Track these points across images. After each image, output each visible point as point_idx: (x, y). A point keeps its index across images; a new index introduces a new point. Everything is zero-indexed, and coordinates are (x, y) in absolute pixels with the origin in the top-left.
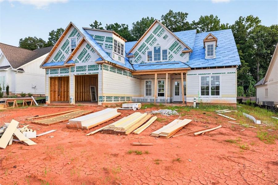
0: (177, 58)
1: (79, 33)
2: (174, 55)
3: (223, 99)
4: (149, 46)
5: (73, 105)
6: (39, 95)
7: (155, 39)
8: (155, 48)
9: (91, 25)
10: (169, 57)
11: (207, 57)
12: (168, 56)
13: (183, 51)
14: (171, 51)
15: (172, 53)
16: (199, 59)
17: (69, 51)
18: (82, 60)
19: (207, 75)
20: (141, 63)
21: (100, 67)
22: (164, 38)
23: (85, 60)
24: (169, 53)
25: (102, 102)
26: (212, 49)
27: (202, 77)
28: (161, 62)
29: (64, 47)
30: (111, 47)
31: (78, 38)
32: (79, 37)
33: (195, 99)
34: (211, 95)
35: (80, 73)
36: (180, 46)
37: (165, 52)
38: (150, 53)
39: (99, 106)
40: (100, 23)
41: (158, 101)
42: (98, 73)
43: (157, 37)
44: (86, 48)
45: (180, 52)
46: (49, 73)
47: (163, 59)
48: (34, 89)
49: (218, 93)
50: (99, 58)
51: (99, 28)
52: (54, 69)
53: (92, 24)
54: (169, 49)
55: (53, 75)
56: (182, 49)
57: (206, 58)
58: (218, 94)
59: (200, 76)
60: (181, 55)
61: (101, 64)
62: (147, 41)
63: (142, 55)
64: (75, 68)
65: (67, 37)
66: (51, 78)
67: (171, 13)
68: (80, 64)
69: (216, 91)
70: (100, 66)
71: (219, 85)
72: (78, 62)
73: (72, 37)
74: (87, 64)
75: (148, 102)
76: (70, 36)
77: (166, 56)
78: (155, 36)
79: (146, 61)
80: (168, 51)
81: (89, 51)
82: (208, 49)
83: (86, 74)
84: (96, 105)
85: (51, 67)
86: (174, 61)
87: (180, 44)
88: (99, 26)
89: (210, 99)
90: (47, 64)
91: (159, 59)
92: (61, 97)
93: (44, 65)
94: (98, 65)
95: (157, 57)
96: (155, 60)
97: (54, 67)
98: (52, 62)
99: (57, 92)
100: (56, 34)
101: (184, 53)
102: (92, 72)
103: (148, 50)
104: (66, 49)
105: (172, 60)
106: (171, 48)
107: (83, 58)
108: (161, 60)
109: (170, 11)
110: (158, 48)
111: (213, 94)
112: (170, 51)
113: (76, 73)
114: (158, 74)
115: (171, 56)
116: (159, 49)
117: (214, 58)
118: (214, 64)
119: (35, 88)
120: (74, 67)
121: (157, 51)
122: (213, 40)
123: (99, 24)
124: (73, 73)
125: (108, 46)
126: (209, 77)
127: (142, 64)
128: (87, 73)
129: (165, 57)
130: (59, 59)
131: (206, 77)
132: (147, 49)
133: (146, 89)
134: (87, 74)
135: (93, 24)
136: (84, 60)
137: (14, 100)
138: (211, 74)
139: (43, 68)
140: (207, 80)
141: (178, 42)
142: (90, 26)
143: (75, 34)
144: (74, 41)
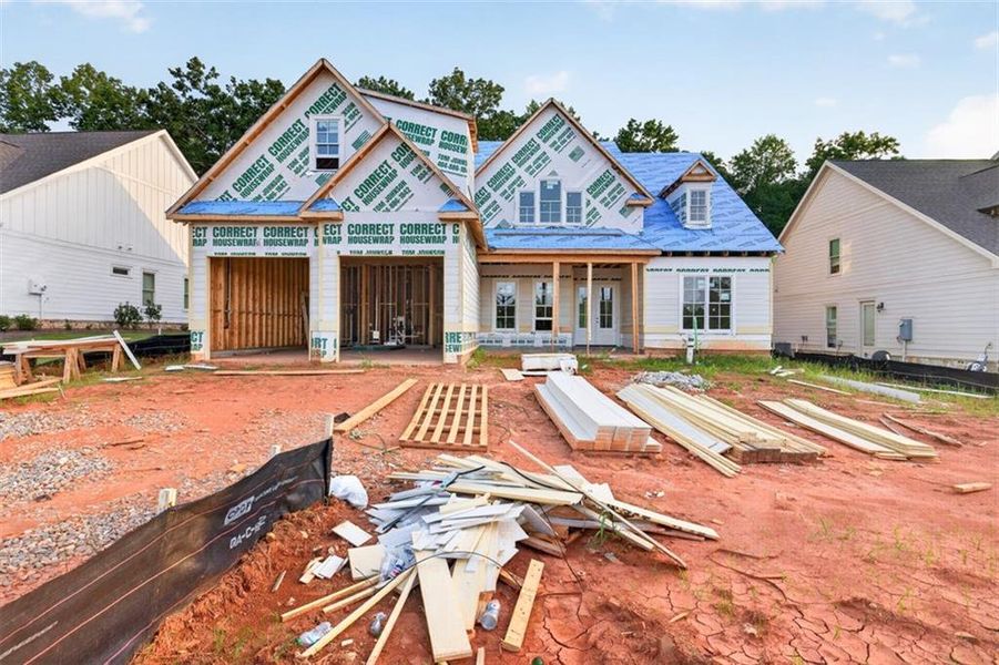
0: (610, 218)
1: (352, 105)
2: (601, 209)
3: (739, 338)
4: (526, 177)
5: (332, 365)
6: (62, 325)
7: (544, 157)
8: (543, 183)
9: (177, 73)
10: (589, 215)
11: (689, 224)
12: (585, 210)
13: (631, 202)
14: (595, 197)
15: (595, 203)
16: (667, 229)
17: (306, 162)
18: (376, 201)
19: (700, 274)
20: (499, 227)
21: (449, 232)
22: (572, 155)
23: (387, 205)
24: (588, 203)
25: (459, 353)
26: (702, 201)
27: (685, 279)
28: (562, 228)
29: (281, 147)
30: (460, 166)
31: (347, 123)
32: (352, 117)
33: (690, 340)
34: (711, 328)
35: (365, 249)
36: (620, 185)
37: (574, 198)
38: (527, 199)
39: (449, 366)
40: (213, 69)
41: (535, 345)
42: (443, 252)
43: (551, 152)
44: (390, 161)
45: (620, 204)
46: (210, 242)
47: (569, 220)
48: (37, 297)
49: (726, 324)
50: (449, 203)
51: (206, 86)
52: (233, 227)
53: (179, 70)
54: (588, 190)
55: (230, 251)
56: (627, 196)
57: (687, 226)
58: (728, 327)
59: (682, 275)
60: (622, 212)
61: (456, 222)
62: (520, 158)
63: (501, 201)
64: (344, 229)
65: (297, 112)
66: (215, 262)
67: (458, 77)
68: (367, 215)
69: (721, 317)
70: (449, 228)
71: (729, 301)
72: (357, 209)
73: (320, 116)
74: (397, 218)
75: (505, 349)
76: (314, 110)
77: (579, 211)
78: (545, 147)
79: (516, 221)
80: (585, 196)
81: (404, 174)
82: (693, 202)
83: (390, 252)
84: (435, 363)
85: (226, 218)
86: (603, 228)
87: (619, 179)
88: (207, 77)
89: (709, 338)
90: (199, 203)
91: (557, 218)
92: (232, 334)
93: (189, 209)
94: (444, 225)
95: (550, 212)
96: (542, 220)
97: (242, 218)
98: (225, 197)
99: (221, 316)
100: (6, 79)
101: (630, 206)
102: (418, 249)
103: (522, 189)
104: (295, 155)
105: (597, 225)
106: (595, 188)
107: (381, 198)
108: (564, 222)
109: (456, 72)
110: (555, 186)
111: (713, 325)
112: (590, 197)
113: (346, 249)
114: (561, 264)
115: (594, 213)
116: (557, 187)
117: (709, 227)
118: (715, 244)
119: (40, 295)
120: (339, 226)
121: (551, 193)
122: (706, 178)
123: (206, 72)
124: (335, 247)
125: (449, 163)
126: (703, 279)
127: (503, 229)
128: (397, 249)
129: (574, 214)
130: (258, 191)
131: (698, 278)
132: (519, 186)
133: (498, 308)
134: (394, 254)
135: (185, 70)
136: (382, 204)
137: (63, 350)
138: (711, 270)
139: (176, 221)
140: (700, 287)
141: (614, 173)
142: (172, 73)
143: (334, 107)
144: (332, 131)
